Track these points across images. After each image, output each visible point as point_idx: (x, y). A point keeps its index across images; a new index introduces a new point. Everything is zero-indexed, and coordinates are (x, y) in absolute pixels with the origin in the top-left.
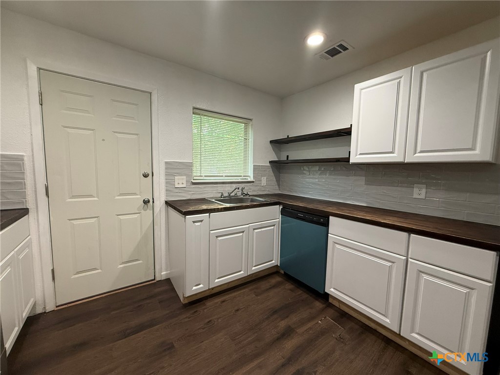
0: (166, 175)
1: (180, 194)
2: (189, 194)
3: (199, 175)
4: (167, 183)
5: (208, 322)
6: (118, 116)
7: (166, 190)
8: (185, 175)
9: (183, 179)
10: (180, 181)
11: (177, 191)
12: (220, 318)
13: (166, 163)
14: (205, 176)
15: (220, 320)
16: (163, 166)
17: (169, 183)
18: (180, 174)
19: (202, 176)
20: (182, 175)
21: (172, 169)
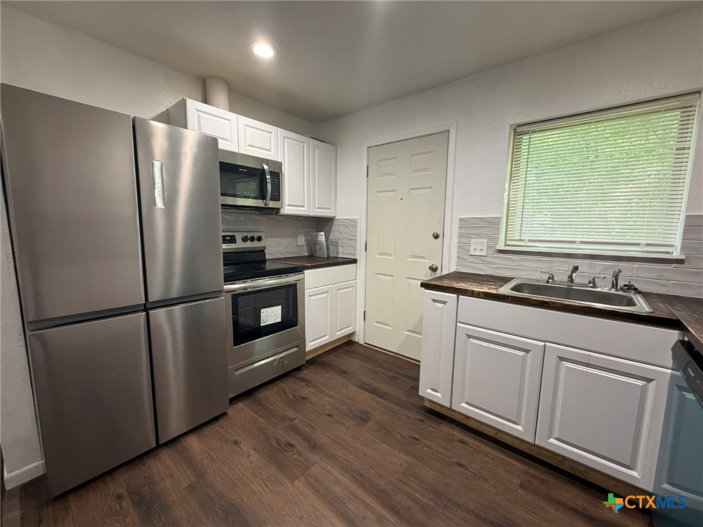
0: (459, 236)
1: (477, 265)
2: (492, 267)
3: (518, 238)
4: (459, 247)
5: (415, 438)
6: (416, 171)
7: (458, 257)
8: (486, 237)
9: (482, 243)
10: (478, 247)
11: (472, 260)
12: (429, 447)
13: (461, 220)
14: (530, 241)
15: (425, 449)
16: (456, 224)
17: (463, 247)
18: (479, 236)
19: (523, 240)
20: (482, 238)
21: (470, 228)
